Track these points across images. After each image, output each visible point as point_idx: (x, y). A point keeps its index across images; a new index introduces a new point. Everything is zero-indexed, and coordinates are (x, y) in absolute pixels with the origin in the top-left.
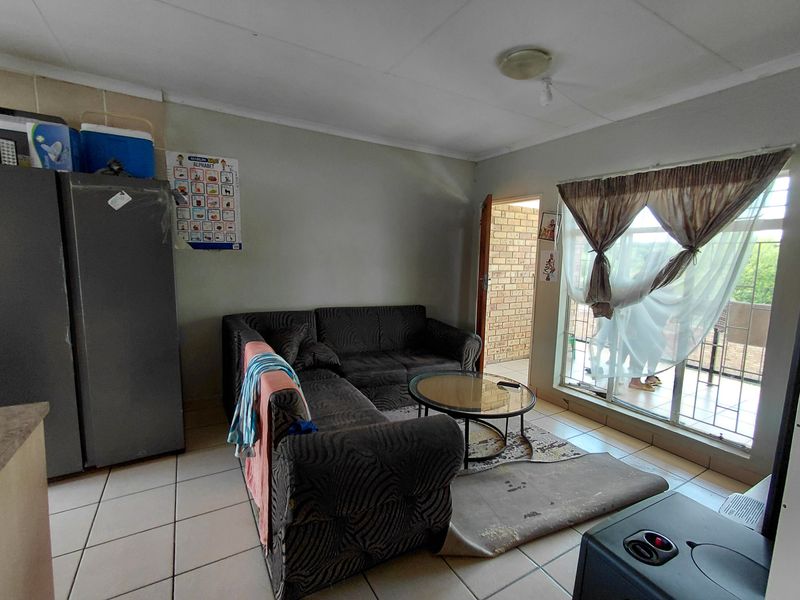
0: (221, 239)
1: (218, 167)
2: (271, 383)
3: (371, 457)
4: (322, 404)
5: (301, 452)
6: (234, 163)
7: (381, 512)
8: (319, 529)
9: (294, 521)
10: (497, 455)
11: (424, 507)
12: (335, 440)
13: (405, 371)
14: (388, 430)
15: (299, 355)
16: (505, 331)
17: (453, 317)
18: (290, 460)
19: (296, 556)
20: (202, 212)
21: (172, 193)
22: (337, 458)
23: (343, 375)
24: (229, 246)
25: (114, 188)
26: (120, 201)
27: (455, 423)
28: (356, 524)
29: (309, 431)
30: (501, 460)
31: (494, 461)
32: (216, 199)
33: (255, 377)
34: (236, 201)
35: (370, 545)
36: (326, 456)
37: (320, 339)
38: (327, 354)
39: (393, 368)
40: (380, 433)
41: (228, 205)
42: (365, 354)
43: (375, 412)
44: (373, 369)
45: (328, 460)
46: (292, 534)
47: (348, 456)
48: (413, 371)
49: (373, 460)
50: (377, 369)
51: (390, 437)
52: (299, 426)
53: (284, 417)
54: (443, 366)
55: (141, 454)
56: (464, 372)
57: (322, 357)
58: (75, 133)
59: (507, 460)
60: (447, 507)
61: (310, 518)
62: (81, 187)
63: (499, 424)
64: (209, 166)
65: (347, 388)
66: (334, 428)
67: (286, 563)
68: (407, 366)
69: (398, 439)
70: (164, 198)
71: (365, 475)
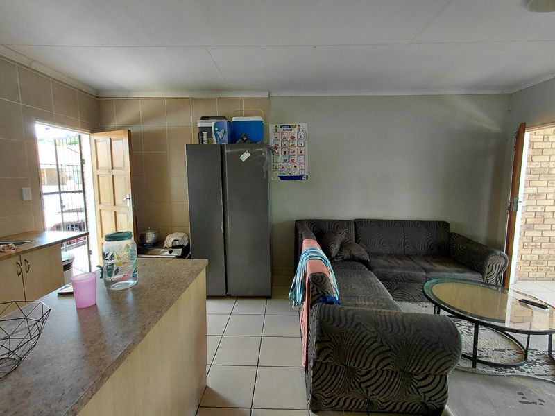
0: (297, 174)
1: (296, 130)
2: (311, 267)
3: (374, 332)
4: (351, 287)
5: (324, 315)
6: (304, 126)
7: (382, 375)
8: (335, 370)
9: (318, 359)
10: (514, 366)
11: (420, 384)
12: (348, 314)
13: (424, 274)
14: (390, 316)
15: (340, 250)
16: (546, 251)
17: (480, 233)
18: (317, 319)
19: (319, 381)
20: (286, 158)
21: (269, 149)
22: (347, 326)
23: (370, 269)
24: (300, 178)
25: (243, 150)
26: (245, 157)
27: (454, 325)
28: (362, 376)
29: (332, 303)
30: (517, 372)
31: (509, 370)
32: (293, 150)
33: (304, 262)
34: (305, 149)
35: (371, 395)
36: (341, 322)
37: (356, 241)
38: (360, 251)
39: (412, 270)
40: (383, 318)
41: (301, 152)
42: (390, 255)
43: (391, 301)
44: (395, 268)
45: (341, 325)
46: (318, 366)
47: (356, 326)
48: (432, 275)
49: (375, 335)
50: (400, 268)
51: (391, 322)
52: (326, 299)
53: (317, 291)
54: (463, 275)
55: (250, 294)
56: (487, 284)
57: (356, 253)
58: (229, 123)
59: (525, 374)
60: (444, 391)
61: (328, 360)
62: (229, 151)
63: (522, 339)
64: (291, 130)
65: (371, 279)
66: (356, 305)
67: (313, 383)
68: (426, 270)
69: (398, 325)
70: (265, 153)
71: (368, 344)
